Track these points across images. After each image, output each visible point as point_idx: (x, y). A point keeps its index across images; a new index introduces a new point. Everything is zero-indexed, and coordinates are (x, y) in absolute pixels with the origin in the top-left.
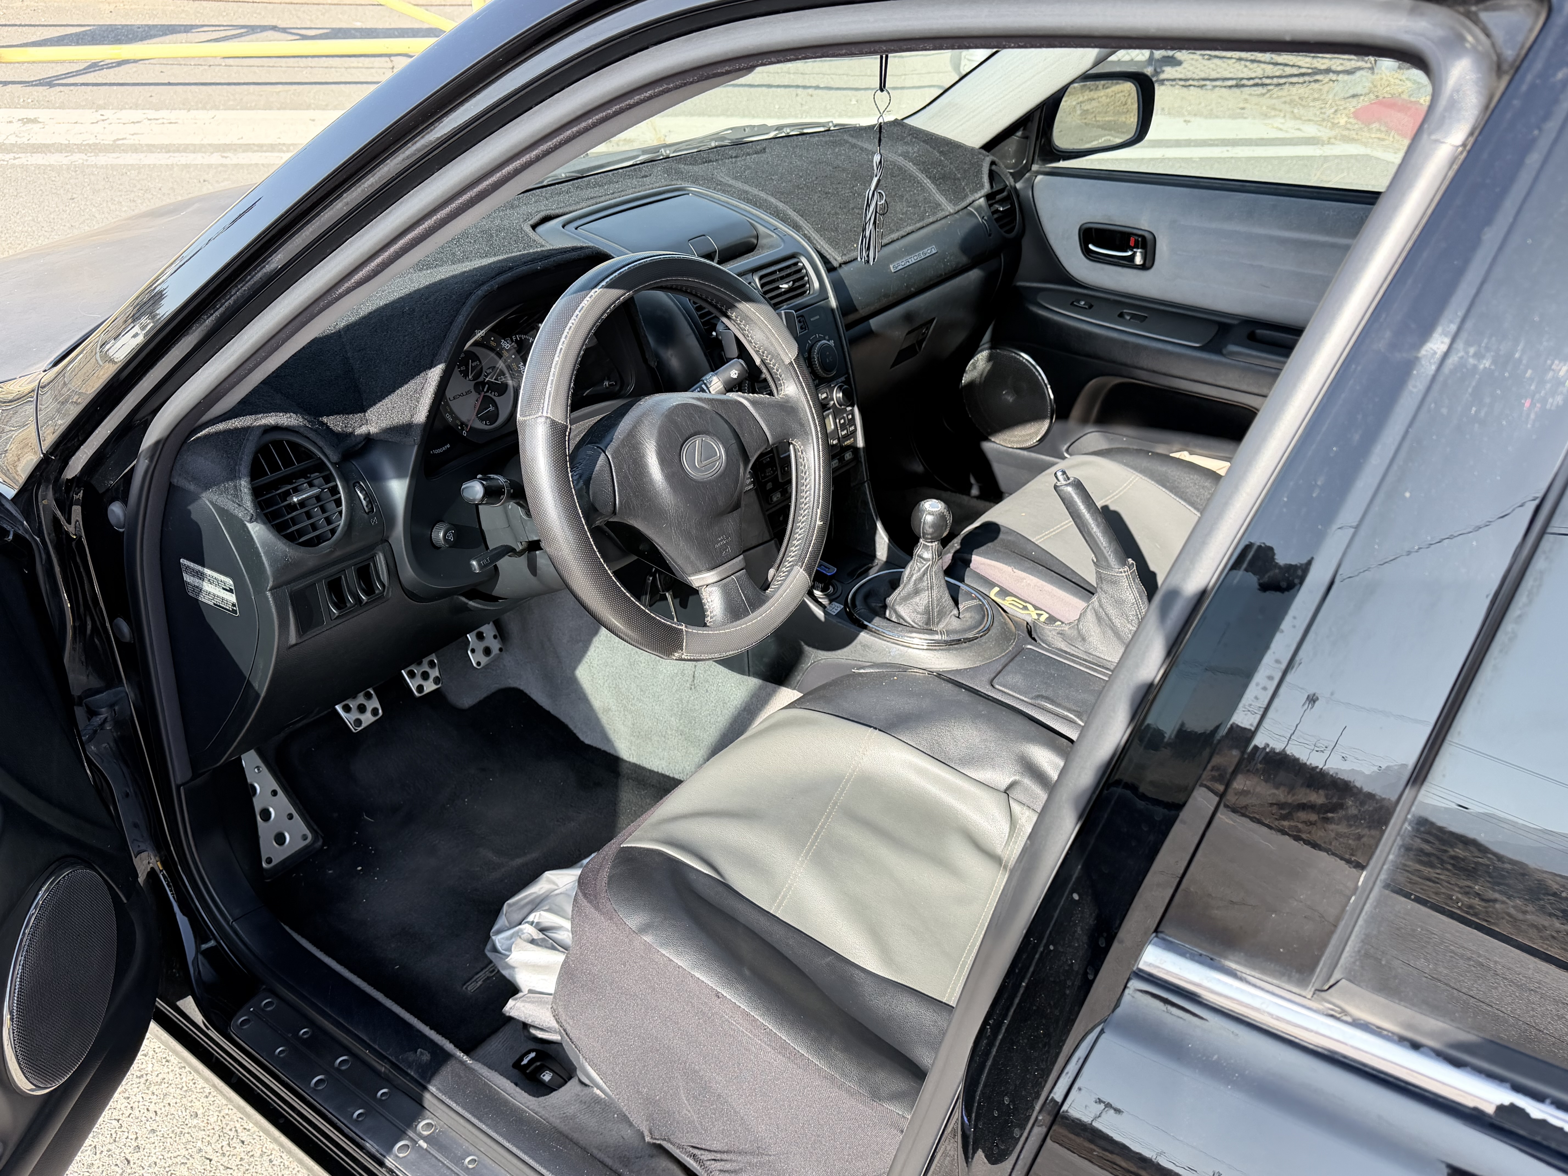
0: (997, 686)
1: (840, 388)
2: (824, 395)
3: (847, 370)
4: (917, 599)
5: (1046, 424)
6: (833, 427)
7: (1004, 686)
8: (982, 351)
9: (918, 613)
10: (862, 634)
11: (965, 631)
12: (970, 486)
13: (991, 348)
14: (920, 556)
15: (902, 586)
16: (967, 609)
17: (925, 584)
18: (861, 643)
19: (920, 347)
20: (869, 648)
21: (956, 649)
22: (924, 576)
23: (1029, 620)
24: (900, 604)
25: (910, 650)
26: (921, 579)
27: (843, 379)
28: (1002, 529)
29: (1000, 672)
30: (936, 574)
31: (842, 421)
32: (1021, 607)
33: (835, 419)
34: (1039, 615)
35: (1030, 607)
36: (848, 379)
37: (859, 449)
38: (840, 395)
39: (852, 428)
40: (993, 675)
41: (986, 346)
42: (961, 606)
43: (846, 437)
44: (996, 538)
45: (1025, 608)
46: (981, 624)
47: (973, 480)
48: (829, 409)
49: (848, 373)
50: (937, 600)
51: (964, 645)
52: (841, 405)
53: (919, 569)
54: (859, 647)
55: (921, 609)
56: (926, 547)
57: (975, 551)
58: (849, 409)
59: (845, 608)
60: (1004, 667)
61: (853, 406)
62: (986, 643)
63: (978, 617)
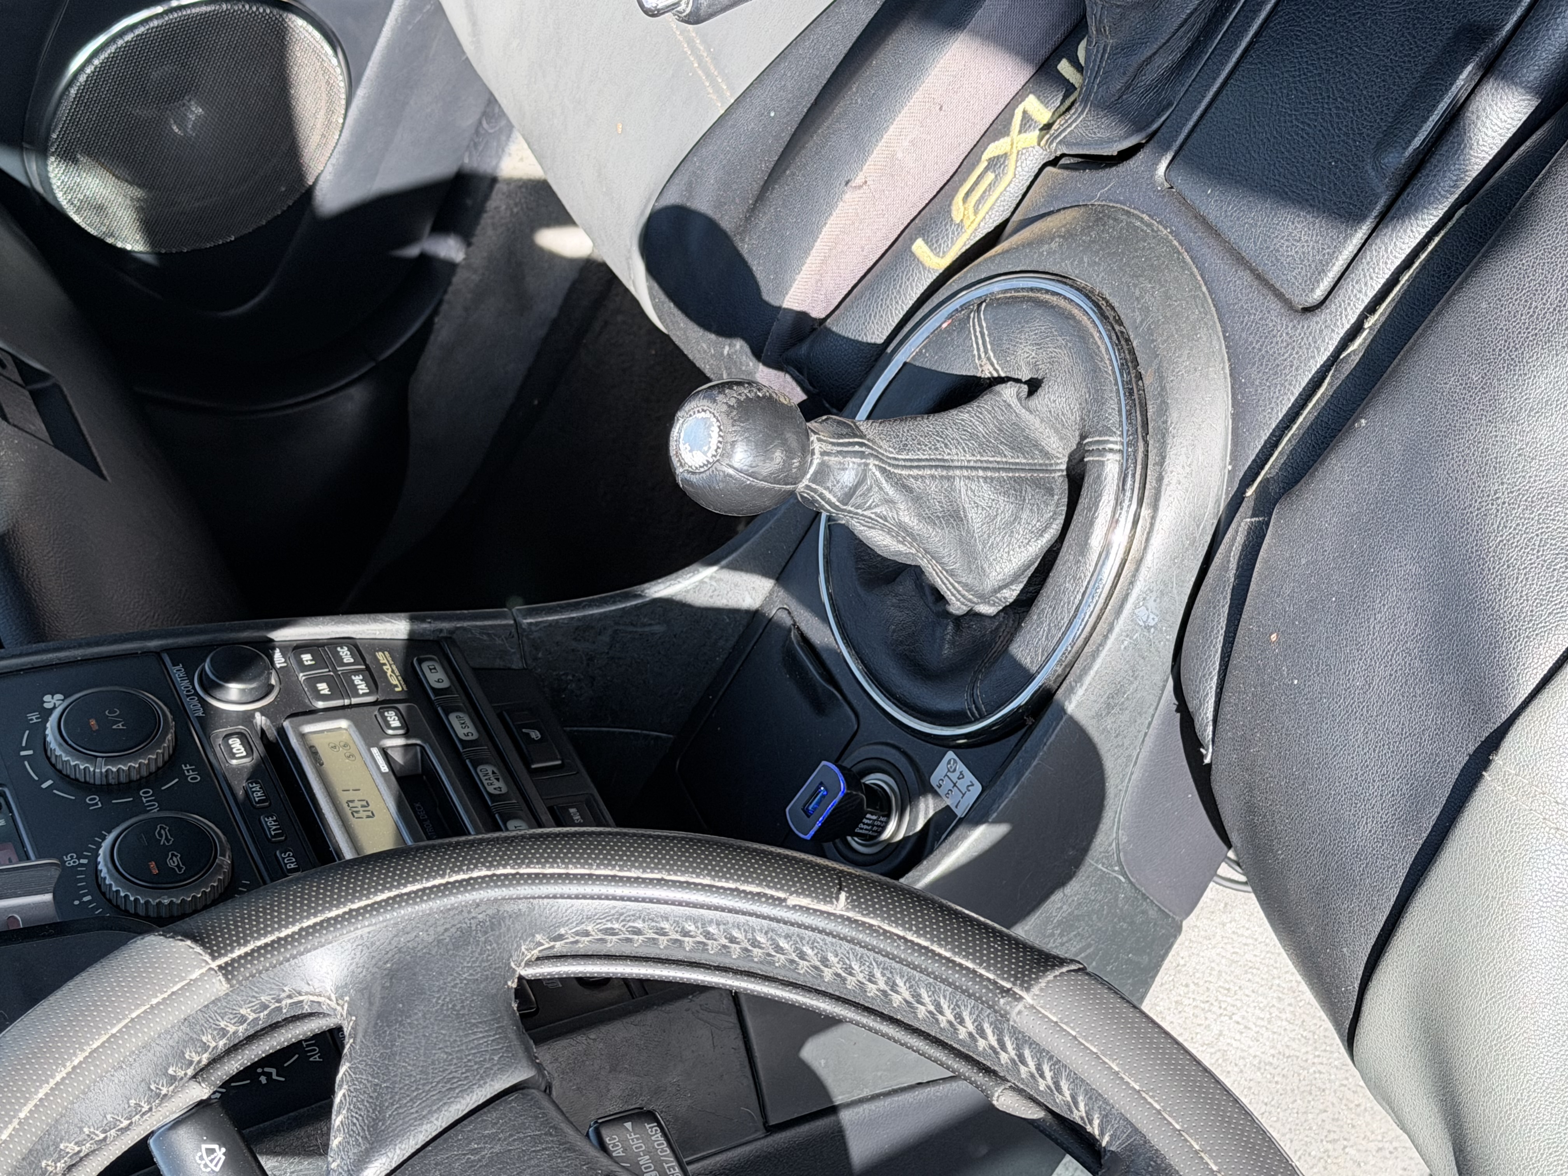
0: (1319, 293)
1: (211, 687)
2: (236, 744)
3: (147, 653)
4: (975, 518)
5: (298, 25)
6: (343, 724)
7: (1322, 271)
8: (46, 181)
9: (1016, 518)
10: (1071, 708)
11: (1094, 373)
12: (425, 259)
13: (43, 152)
14: (847, 497)
15: (923, 563)
16: (1001, 353)
17: (933, 487)
18: (1098, 716)
19: (43, 376)
20: (1119, 691)
21: (1164, 408)
22: (909, 490)
23: (1037, 156)
24: (982, 573)
25: (1149, 557)
26: (917, 499)
27: (177, 672)
28: (672, 198)
29: (1260, 278)
30: (904, 448)
31: (323, 688)
32: (990, 176)
33: (311, 713)
34: (1027, 121)
35: (993, 149)
36: (179, 655)
37: (412, 633)
38: (234, 689)
39: (345, 654)
40: (1275, 305)
41: (33, 167)
42: (987, 371)
43: (374, 678)
44: (711, 226)
45: (996, 163)
46: (1071, 317)
47: (413, 251)
48: (282, 732)
49: (157, 654)
50: (983, 451)
51: (1148, 379)
52: (271, 688)
53: (889, 502)
54: (1109, 722)
55: (1005, 506)
56: (821, 475)
57: (769, 296)
58: (278, 658)
59: (956, 748)
60: (1239, 259)
61: (268, 646)
62: (1146, 310)
63: (1040, 323)
